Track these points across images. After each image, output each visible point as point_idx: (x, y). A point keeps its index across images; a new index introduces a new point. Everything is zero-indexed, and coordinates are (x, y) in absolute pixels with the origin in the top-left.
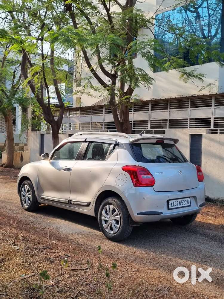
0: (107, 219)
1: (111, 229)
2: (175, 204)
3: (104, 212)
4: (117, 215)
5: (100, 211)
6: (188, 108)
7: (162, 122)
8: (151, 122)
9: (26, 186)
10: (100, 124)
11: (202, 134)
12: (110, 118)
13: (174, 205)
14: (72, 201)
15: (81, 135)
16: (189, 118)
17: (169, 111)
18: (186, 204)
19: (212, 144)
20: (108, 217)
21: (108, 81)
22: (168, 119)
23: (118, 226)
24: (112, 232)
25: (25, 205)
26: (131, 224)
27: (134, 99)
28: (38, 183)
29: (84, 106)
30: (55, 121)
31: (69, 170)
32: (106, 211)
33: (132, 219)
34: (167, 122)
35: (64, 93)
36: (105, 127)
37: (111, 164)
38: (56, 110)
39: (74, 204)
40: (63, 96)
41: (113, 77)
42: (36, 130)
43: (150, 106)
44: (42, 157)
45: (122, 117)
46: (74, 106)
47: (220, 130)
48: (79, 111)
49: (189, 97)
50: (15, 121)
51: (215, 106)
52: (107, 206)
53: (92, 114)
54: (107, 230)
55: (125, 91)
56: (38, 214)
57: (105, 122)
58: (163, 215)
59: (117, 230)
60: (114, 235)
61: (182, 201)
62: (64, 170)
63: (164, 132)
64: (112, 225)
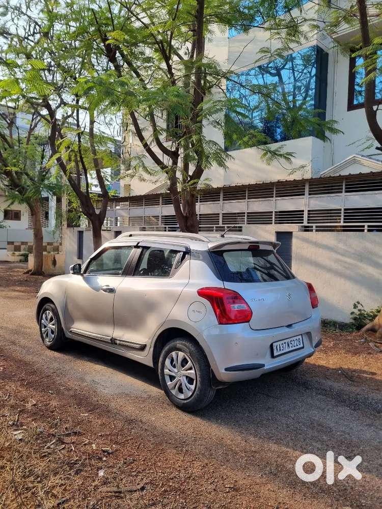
0: (173, 374)
1: (181, 390)
2: (282, 348)
3: (168, 362)
4: (191, 369)
5: (161, 359)
6: (273, 197)
7: (238, 216)
8: (223, 216)
9: (48, 311)
10: (156, 219)
11: (292, 232)
12: (170, 210)
13: (280, 350)
14: (116, 339)
15: (131, 236)
16: (274, 211)
17: (246, 202)
18: (297, 345)
19: (305, 245)
20: (176, 370)
21: (167, 160)
22: (246, 211)
23: (193, 387)
24: (182, 396)
25: (47, 340)
26: (213, 385)
27: (205, 184)
28: (66, 308)
29: (134, 195)
30: (96, 214)
31: (111, 291)
32: (172, 361)
33: (216, 378)
34: (244, 216)
35: (110, 180)
36: (162, 223)
37: (179, 285)
38: (98, 201)
39: (119, 344)
40: (109, 183)
41: (174, 155)
42: (72, 226)
43: (222, 195)
44: (71, 270)
45: (187, 209)
46: (122, 195)
47: (317, 227)
48: (127, 201)
49: (274, 183)
50: (48, 214)
51: (310, 194)
52: (174, 354)
53: (145, 205)
54: (174, 392)
55: (191, 173)
56: (66, 355)
57: (162, 216)
58: (265, 368)
59: (191, 394)
60: (186, 402)
61: (291, 341)
62: (105, 290)
63: (240, 230)
64: (181, 384)
